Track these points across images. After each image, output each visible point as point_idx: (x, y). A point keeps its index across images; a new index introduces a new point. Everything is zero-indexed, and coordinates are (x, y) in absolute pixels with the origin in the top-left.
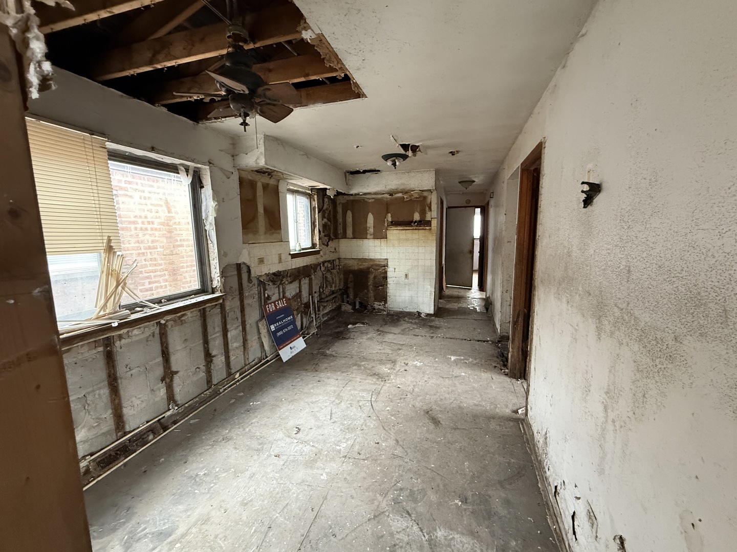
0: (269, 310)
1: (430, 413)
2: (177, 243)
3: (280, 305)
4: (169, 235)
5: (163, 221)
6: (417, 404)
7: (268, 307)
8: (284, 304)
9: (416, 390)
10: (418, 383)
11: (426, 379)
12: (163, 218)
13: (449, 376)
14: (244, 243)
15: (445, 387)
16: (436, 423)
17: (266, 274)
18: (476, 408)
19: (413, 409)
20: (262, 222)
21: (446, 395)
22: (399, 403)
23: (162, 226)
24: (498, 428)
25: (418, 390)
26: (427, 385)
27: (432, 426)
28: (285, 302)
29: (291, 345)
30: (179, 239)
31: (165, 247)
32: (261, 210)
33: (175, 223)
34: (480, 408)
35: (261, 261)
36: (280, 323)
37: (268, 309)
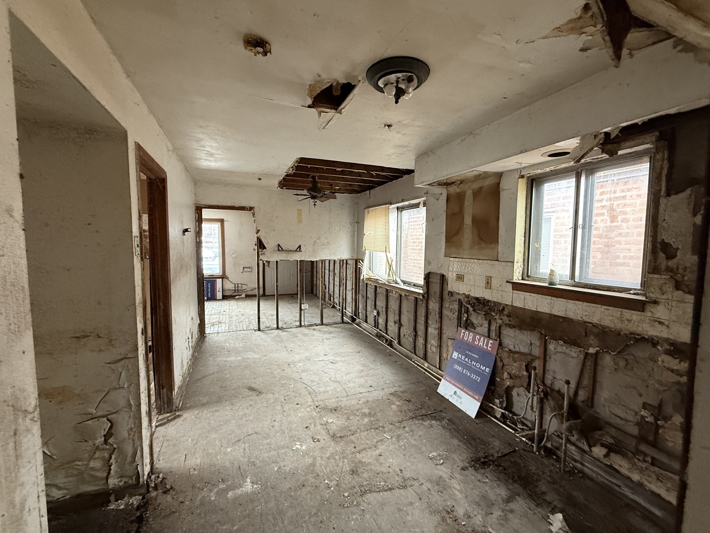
0: (463, 336)
1: (258, 393)
2: (618, 261)
3: (481, 344)
4: (606, 249)
5: (601, 232)
6: (271, 396)
7: (464, 333)
8: (487, 345)
9: (279, 408)
10: (282, 415)
11: (276, 424)
12: (601, 229)
13: (249, 437)
14: (445, 256)
15: (250, 420)
16: (251, 389)
17: (464, 294)
18: (217, 409)
19: (273, 392)
20: (468, 234)
21: (247, 412)
22: (287, 392)
23: (598, 239)
24: (201, 399)
25: (277, 407)
26: (270, 417)
27: (253, 386)
28: (490, 345)
29: (458, 391)
30: (622, 255)
31: (597, 264)
32: (468, 220)
33: (620, 234)
34: (214, 409)
35: (460, 278)
36: (467, 359)
37: (462, 334)
